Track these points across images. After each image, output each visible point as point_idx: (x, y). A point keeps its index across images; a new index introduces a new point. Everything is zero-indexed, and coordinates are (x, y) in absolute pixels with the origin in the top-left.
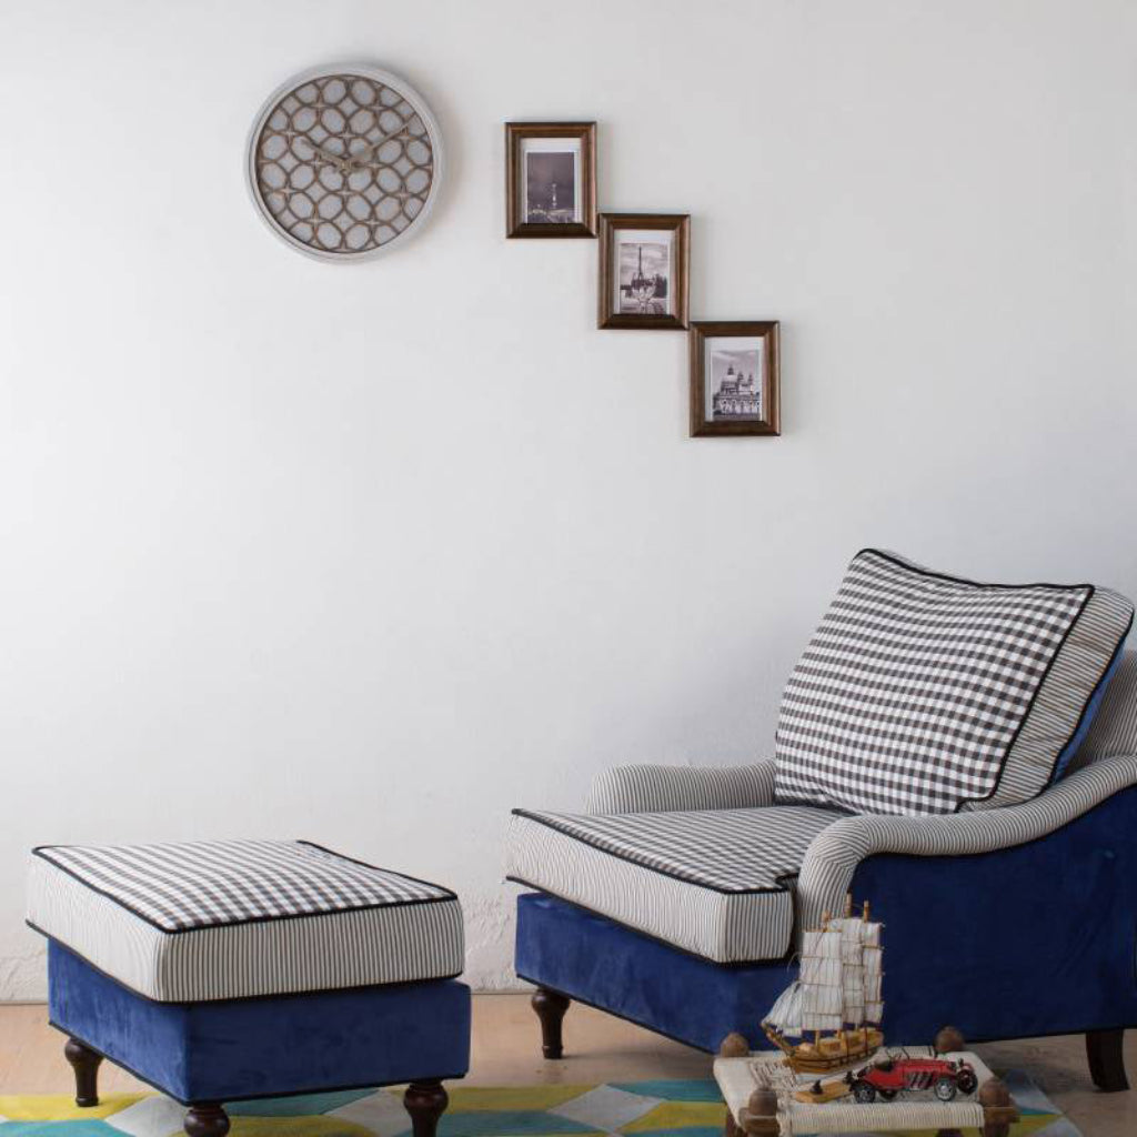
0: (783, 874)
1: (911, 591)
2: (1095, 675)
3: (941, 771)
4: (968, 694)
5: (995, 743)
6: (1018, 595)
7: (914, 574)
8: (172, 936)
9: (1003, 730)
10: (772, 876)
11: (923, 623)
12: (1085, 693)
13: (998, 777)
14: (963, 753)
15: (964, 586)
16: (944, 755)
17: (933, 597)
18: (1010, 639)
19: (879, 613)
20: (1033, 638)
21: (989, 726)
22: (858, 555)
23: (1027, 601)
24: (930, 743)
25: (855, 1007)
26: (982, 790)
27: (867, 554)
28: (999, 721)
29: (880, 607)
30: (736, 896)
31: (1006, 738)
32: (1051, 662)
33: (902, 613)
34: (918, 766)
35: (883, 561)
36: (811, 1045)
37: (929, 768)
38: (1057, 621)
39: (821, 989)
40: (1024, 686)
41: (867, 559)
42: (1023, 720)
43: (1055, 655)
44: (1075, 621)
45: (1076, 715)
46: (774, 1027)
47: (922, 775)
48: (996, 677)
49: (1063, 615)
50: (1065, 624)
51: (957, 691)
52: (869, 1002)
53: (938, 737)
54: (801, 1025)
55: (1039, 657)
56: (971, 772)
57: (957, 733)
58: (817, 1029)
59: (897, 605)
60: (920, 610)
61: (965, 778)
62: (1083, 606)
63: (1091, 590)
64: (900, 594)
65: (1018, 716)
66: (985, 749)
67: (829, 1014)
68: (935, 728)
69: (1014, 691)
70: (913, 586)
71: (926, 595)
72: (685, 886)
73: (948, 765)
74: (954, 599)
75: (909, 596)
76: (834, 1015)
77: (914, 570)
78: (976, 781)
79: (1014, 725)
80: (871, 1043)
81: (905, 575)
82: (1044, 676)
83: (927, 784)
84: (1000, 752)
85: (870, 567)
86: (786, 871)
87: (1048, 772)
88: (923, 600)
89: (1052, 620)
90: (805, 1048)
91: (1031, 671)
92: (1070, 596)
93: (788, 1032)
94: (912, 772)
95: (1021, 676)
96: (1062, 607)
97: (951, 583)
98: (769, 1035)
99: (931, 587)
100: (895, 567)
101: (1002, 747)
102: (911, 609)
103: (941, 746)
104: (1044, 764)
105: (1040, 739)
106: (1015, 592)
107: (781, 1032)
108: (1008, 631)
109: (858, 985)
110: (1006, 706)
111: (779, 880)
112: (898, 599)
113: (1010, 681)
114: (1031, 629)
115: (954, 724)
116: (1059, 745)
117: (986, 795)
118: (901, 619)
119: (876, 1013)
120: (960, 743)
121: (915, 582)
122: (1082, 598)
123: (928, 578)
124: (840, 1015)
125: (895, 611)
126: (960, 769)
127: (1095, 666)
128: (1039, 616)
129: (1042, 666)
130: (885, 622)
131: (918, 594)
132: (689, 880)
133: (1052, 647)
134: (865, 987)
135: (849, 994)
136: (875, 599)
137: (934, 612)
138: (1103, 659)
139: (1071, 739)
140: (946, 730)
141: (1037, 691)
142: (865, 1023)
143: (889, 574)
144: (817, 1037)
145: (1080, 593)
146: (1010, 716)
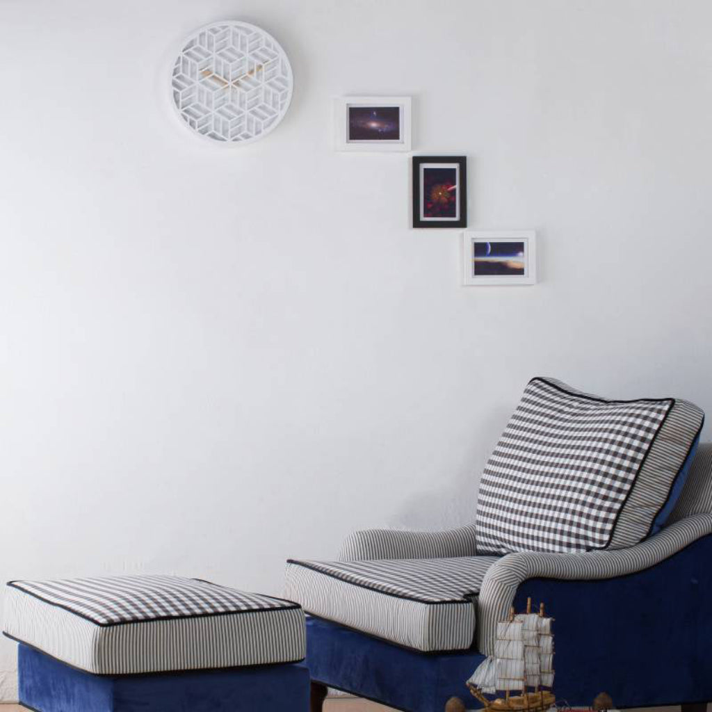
0: (468, 593)
1: (562, 407)
2: (679, 461)
3: (574, 530)
4: (592, 476)
5: (610, 510)
6: (627, 408)
7: (566, 395)
8: (105, 628)
9: (615, 500)
10: (462, 594)
11: (567, 429)
12: (672, 475)
13: (612, 533)
14: (588, 516)
15: (597, 402)
16: (576, 519)
17: (576, 411)
18: (619, 438)
19: (540, 423)
20: (634, 437)
21: (605, 498)
22: (531, 382)
23: (632, 411)
24: (567, 511)
25: (533, 675)
26: (601, 542)
27: (537, 381)
28: (612, 494)
29: (541, 419)
30: (435, 605)
31: (617, 506)
32: (647, 453)
33: (555, 422)
34: (560, 526)
35: (546, 386)
36: (503, 700)
37: (566, 528)
38: (650, 425)
39: (509, 662)
40: (629, 470)
41: (536, 385)
42: (629, 493)
43: (650, 448)
44: (662, 424)
45: (665, 490)
46: (475, 686)
47: (562, 533)
48: (610, 464)
49: (654, 420)
50: (656, 427)
51: (585, 475)
52: (544, 672)
53: (572, 506)
54: (495, 685)
55: (638, 450)
56: (594, 530)
57: (584, 503)
58: (506, 689)
59: (552, 417)
60: (566, 420)
61: (590, 534)
62: (667, 413)
63: (673, 402)
64: (555, 409)
65: (625, 490)
66: (603, 514)
67: (514, 679)
68: (570, 500)
69: (622, 474)
70: (564, 404)
71: (572, 410)
72: (401, 601)
73: (579, 525)
74: (589, 412)
75: (561, 411)
76: (518, 680)
77: (566, 392)
78: (597, 536)
79: (622, 497)
80: (546, 701)
81: (559, 396)
82: (642, 463)
83: (565, 539)
84: (613, 516)
85: (537, 391)
86: (471, 591)
87: (647, 529)
88: (569, 413)
89: (647, 424)
90: (498, 702)
91: (633, 460)
92: (659, 407)
93: (485, 690)
94: (555, 531)
95: (626, 463)
96: (653, 415)
97: (589, 401)
98: (472, 691)
99: (576, 404)
100: (554, 390)
101: (614, 512)
102: (561, 420)
103: (574, 512)
104: (644, 524)
105: (641, 506)
106: (626, 405)
107: (480, 690)
108: (618, 432)
109: (535, 660)
110: (617, 484)
111: (466, 596)
112: (553, 413)
113: (619, 467)
114: (633, 431)
115: (582, 497)
116: (655, 510)
117: (604, 545)
118: (554, 426)
119: (549, 680)
120: (586, 510)
121: (566, 401)
122: (666, 408)
123: (575, 398)
124: (523, 680)
125: (550, 421)
126: (586, 527)
127: (678, 455)
128: (639, 421)
129: (640, 456)
130: (543, 429)
131: (567, 409)
132: (404, 597)
133: (647, 443)
134: (541, 661)
135: (529, 666)
136: (538, 413)
137: (575, 421)
138: (683, 450)
139: (664, 506)
140: (577, 501)
141: (638, 473)
142: (542, 688)
143: (549, 395)
144: (507, 695)
145: (665, 405)
146: (620, 491)
